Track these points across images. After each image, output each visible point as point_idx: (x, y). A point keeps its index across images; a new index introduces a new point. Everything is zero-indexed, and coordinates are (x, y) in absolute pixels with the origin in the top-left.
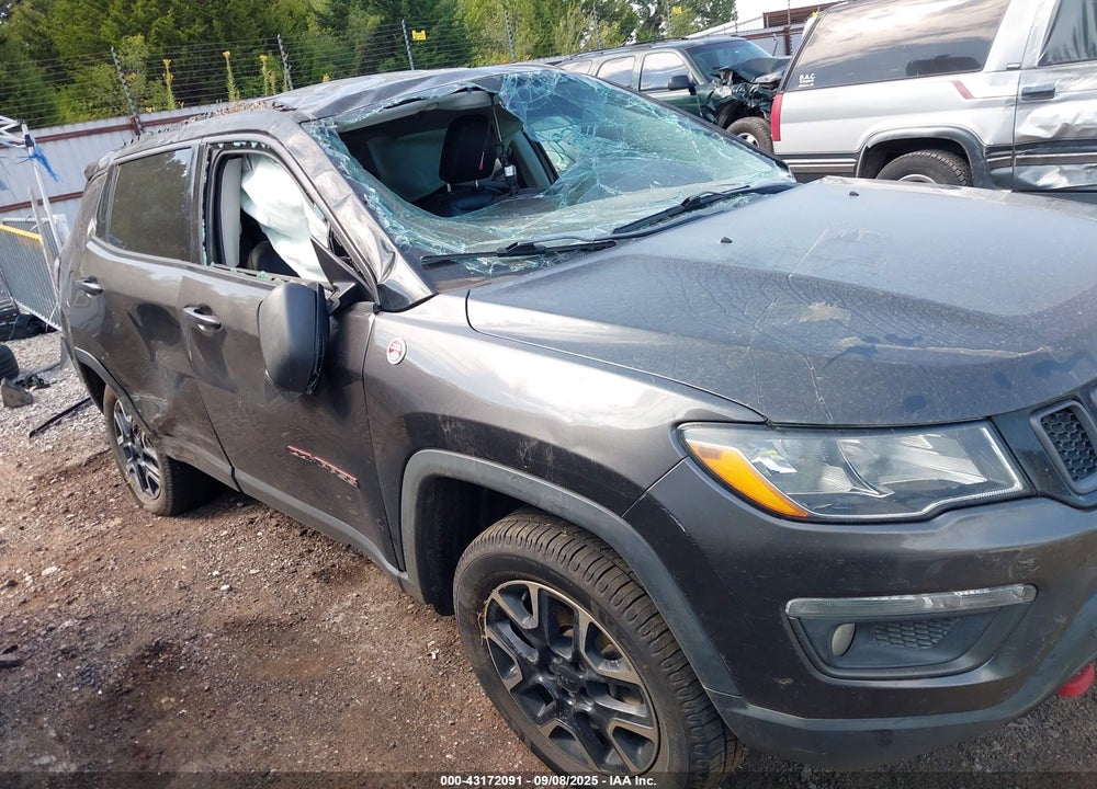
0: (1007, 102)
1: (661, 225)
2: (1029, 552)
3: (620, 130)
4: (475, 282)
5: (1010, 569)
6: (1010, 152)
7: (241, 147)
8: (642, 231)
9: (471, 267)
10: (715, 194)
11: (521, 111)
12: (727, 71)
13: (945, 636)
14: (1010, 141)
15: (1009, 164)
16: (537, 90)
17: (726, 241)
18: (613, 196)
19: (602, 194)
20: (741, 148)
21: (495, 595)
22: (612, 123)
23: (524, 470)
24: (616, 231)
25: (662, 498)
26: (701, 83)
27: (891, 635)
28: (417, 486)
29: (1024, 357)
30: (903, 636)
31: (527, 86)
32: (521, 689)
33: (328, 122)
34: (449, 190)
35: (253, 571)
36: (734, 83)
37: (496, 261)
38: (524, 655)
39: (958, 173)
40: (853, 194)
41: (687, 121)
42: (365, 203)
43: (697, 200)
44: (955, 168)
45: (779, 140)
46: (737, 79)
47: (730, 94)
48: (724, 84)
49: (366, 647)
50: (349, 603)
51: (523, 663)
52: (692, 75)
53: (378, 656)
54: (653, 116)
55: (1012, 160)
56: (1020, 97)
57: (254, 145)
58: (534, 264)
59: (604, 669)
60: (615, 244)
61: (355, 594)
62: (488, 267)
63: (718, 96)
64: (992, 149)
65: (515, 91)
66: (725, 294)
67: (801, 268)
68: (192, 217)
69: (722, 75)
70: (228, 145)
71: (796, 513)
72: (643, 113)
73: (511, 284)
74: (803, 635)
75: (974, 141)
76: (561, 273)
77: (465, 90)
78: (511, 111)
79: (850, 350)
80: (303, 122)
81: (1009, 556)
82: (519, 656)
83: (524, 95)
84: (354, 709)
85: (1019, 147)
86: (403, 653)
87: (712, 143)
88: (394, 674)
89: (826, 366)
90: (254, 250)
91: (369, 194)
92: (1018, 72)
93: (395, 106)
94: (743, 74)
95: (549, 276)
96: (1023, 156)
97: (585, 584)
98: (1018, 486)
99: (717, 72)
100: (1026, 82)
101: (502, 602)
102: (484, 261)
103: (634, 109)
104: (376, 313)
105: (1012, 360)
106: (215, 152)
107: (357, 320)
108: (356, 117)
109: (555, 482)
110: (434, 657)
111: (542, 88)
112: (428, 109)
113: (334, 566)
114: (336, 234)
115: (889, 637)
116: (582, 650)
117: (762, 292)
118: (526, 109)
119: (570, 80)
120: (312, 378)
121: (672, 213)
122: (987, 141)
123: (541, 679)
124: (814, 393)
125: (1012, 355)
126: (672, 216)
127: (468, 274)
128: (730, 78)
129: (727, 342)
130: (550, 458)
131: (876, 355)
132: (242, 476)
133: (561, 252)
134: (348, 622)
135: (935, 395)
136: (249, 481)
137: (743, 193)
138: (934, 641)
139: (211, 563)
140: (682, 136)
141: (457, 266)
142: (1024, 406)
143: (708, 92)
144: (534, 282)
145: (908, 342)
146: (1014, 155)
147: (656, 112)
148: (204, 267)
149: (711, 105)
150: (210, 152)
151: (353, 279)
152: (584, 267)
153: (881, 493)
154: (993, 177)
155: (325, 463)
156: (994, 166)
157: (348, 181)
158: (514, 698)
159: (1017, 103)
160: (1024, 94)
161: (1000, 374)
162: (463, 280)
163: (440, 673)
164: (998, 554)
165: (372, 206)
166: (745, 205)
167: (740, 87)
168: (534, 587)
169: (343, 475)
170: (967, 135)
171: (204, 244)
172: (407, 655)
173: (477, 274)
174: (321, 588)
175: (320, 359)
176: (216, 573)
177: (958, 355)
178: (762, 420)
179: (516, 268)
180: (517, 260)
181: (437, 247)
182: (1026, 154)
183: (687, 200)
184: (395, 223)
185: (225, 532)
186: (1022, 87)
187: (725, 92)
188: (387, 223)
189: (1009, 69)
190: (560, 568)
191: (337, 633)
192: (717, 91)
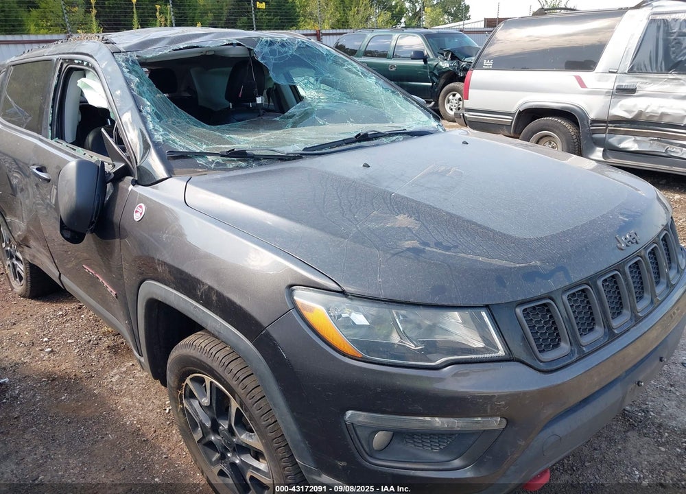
0: (607, 92)
1: (337, 149)
2: (501, 397)
3: (336, 82)
4: (199, 172)
5: (489, 406)
6: (605, 125)
7: (79, 64)
8: (324, 151)
9: (200, 161)
10: (379, 133)
11: (269, 63)
12: (448, 52)
13: (448, 444)
14: (605, 118)
15: (604, 132)
16: (283, 50)
17: (367, 166)
18: (321, 125)
19: (315, 123)
20: (413, 104)
21: (188, 381)
22: (331, 77)
23: (201, 304)
24: (305, 149)
25: (275, 335)
26: (431, 57)
27: (415, 440)
28: (144, 304)
29: (519, 268)
30: (423, 441)
31: (275, 47)
32: (203, 442)
33: (132, 55)
34: (231, 107)
35: (70, 341)
36: (452, 60)
37: (219, 159)
38: (203, 421)
39: (573, 133)
40: (465, 143)
41: (381, 82)
42: (140, 111)
43: (366, 135)
44: (571, 130)
45: (468, 99)
46: (454, 58)
47: (448, 66)
48: (446, 60)
49: (126, 400)
50: (124, 369)
51: (203, 426)
52: (427, 52)
53: (132, 406)
54: (360, 76)
55: (606, 129)
56: (615, 91)
57: (85, 63)
58: (243, 164)
59: (244, 438)
60: (302, 158)
61: (131, 364)
62: (212, 163)
63: (441, 66)
64: (594, 121)
65: (267, 49)
66: (349, 202)
67: (402, 190)
68: (46, 107)
69: (445, 54)
70: (72, 61)
71: (355, 354)
72: (354, 73)
73: (219, 176)
74: (353, 435)
75: (584, 115)
76: (254, 173)
77: (232, 44)
78: (262, 62)
79: (408, 249)
80: (115, 52)
81: (488, 399)
82: (201, 421)
83: (273, 52)
84: (105, 441)
85: (611, 122)
86: (149, 406)
87: (393, 98)
88: (139, 421)
89: (390, 258)
90: (91, 133)
91: (145, 105)
92: (615, 75)
93: (180, 49)
94: (456, 54)
95: (244, 175)
96: (613, 128)
97: (233, 383)
98: (501, 352)
99: (441, 51)
100: (619, 82)
101: (191, 386)
102: (210, 158)
103: (348, 70)
104: (133, 185)
105: (511, 268)
106: (65, 65)
107: (123, 188)
108: (150, 53)
109: (216, 314)
110: (167, 411)
111: (287, 49)
112: (208, 54)
113: (123, 343)
114: (119, 130)
115: (414, 442)
116: (233, 425)
117: (372, 204)
118: (273, 61)
119: (307, 46)
120: (92, 223)
121: (347, 141)
122: (592, 116)
123: (213, 438)
124: (377, 276)
125: (512, 265)
126: (347, 144)
127: (197, 166)
128: (450, 56)
129: (335, 234)
130: (214, 298)
131: (423, 255)
132: (65, 280)
133: (264, 159)
134: (120, 382)
135: (453, 286)
136: (69, 283)
137: (400, 133)
138: (442, 447)
139: (45, 333)
140: (376, 91)
141: (190, 160)
142: (511, 300)
143: (435, 63)
144: (234, 178)
145: (448, 248)
146: (607, 127)
147: (362, 73)
148: (49, 140)
149: (436, 72)
150: (62, 65)
151: (124, 161)
152: (271, 171)
153: (416, 346)
154: (592, 138)
155: (101, 279)
156: (594, 132)
157: (133, 96)
158: (200, 446)
159: (613, 94)
160: (617, 89)
161: (501, 277)
162: (192, 169)
163: (168, 423)
164: (481, 397)
165: (144, 114)
166: (399, 141)
167: (455, 63)
168: (208, 379)
169: (110, 289)
170: (580, 111)
171: (51, 125)
172: (150, 408)
173: (203, 166)
174: (110, 357)
175: (97, 212)
176: (46, 339)
177: (476, 261)
178: (339, 289)
179: (230, 166)
180: (234, 160)
181: (180, 145)
182: (615, 127)
183: (359, 134)
184: (157, 127)
185: (61, 313)
186: (616, 84)
187: (445, 65)
188: (151, 126)
189: (610, 72)
190: (220, 370)
191: (111, 388)
192: (441, 64)
